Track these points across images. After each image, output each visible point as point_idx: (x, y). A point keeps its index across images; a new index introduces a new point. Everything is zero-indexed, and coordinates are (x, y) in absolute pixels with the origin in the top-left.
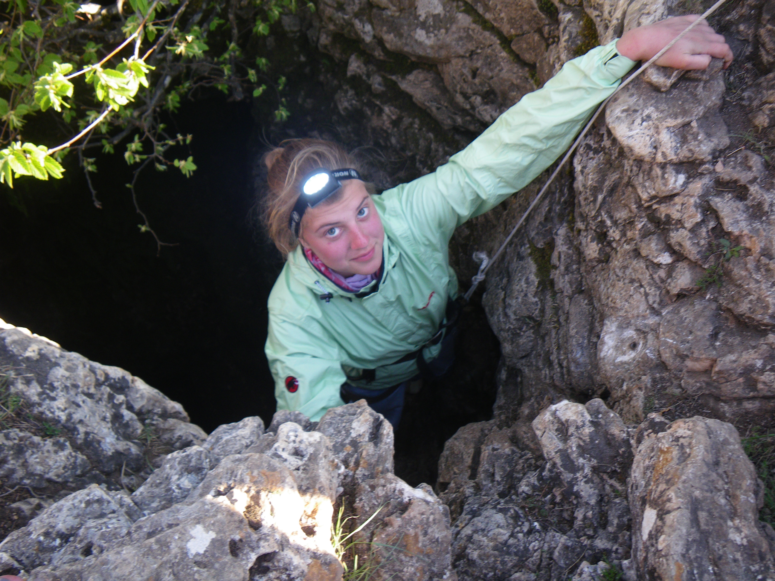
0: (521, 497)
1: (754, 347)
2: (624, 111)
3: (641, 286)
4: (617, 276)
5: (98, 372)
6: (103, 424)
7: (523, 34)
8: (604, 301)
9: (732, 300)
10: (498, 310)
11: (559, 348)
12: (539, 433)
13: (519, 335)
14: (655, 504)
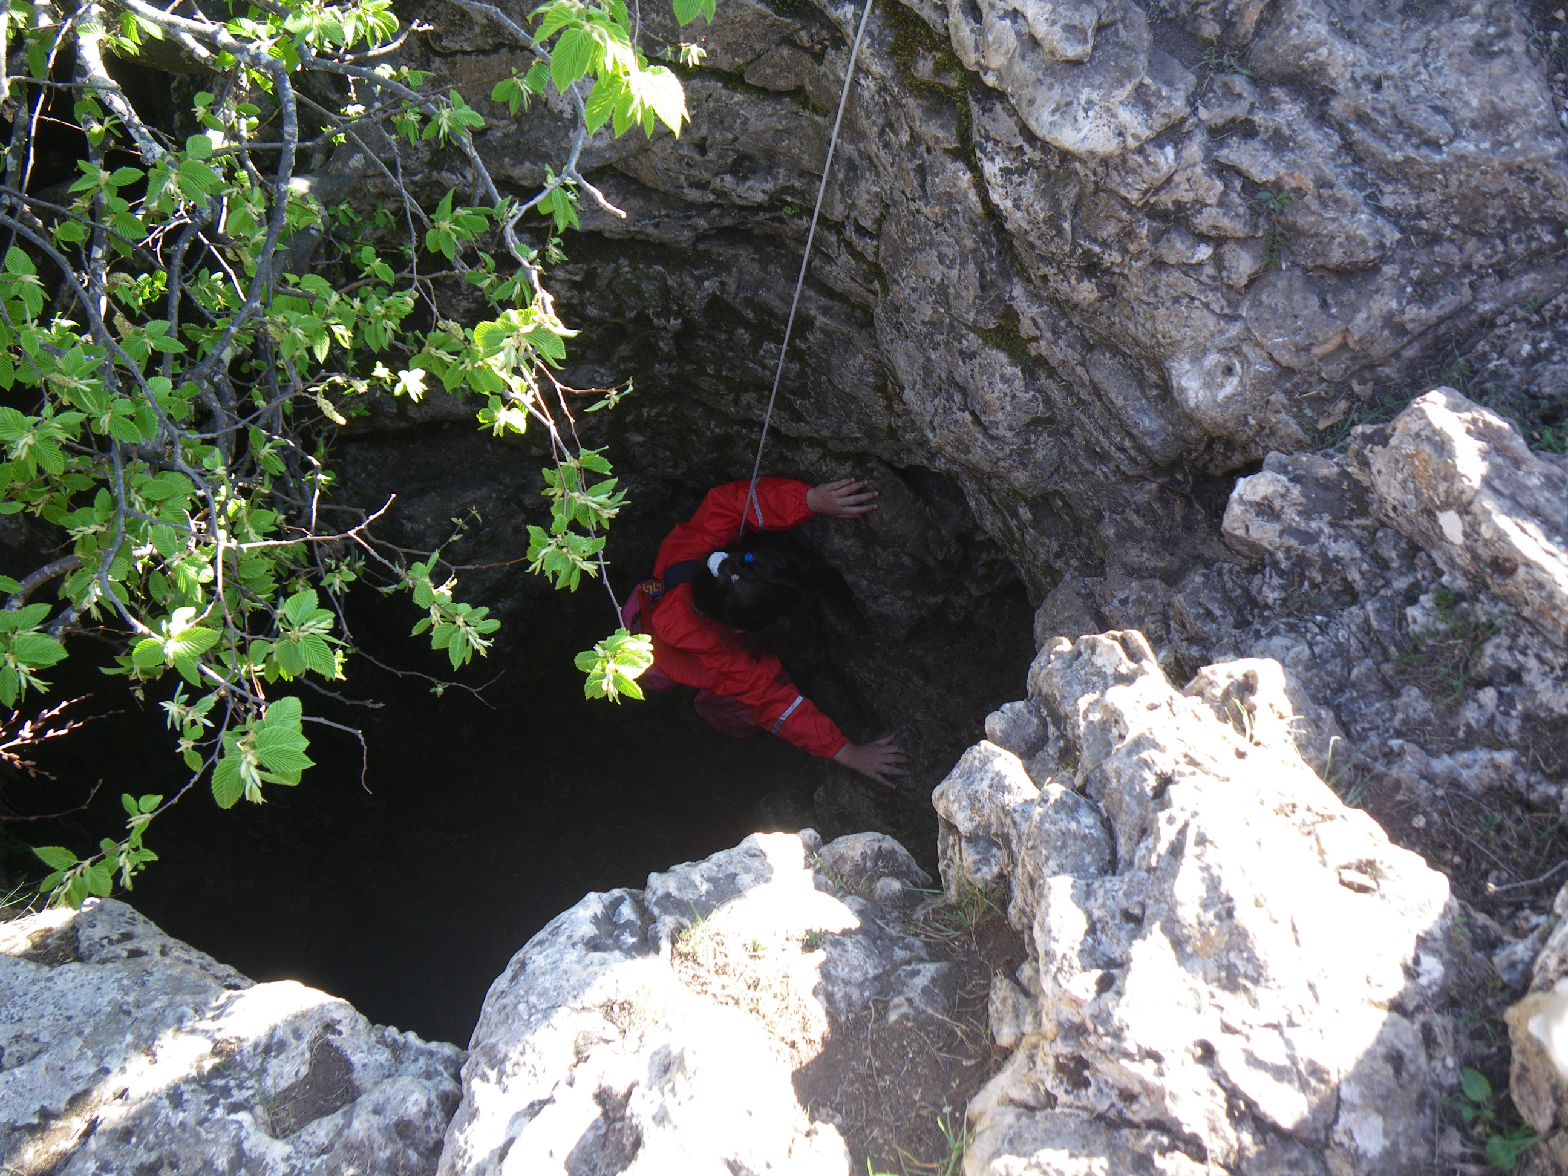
1: (1377, 291)
2: (1054, 112)
3: (1193, 299)
4: (1148, 304)
7: (759, 57)
8: (1147, 342)
9: (1316, 254)
10: (976, 440)
11: (1105, 431)
12: (1240, 532)
13: (1030, 451)
14: (1445, 506)
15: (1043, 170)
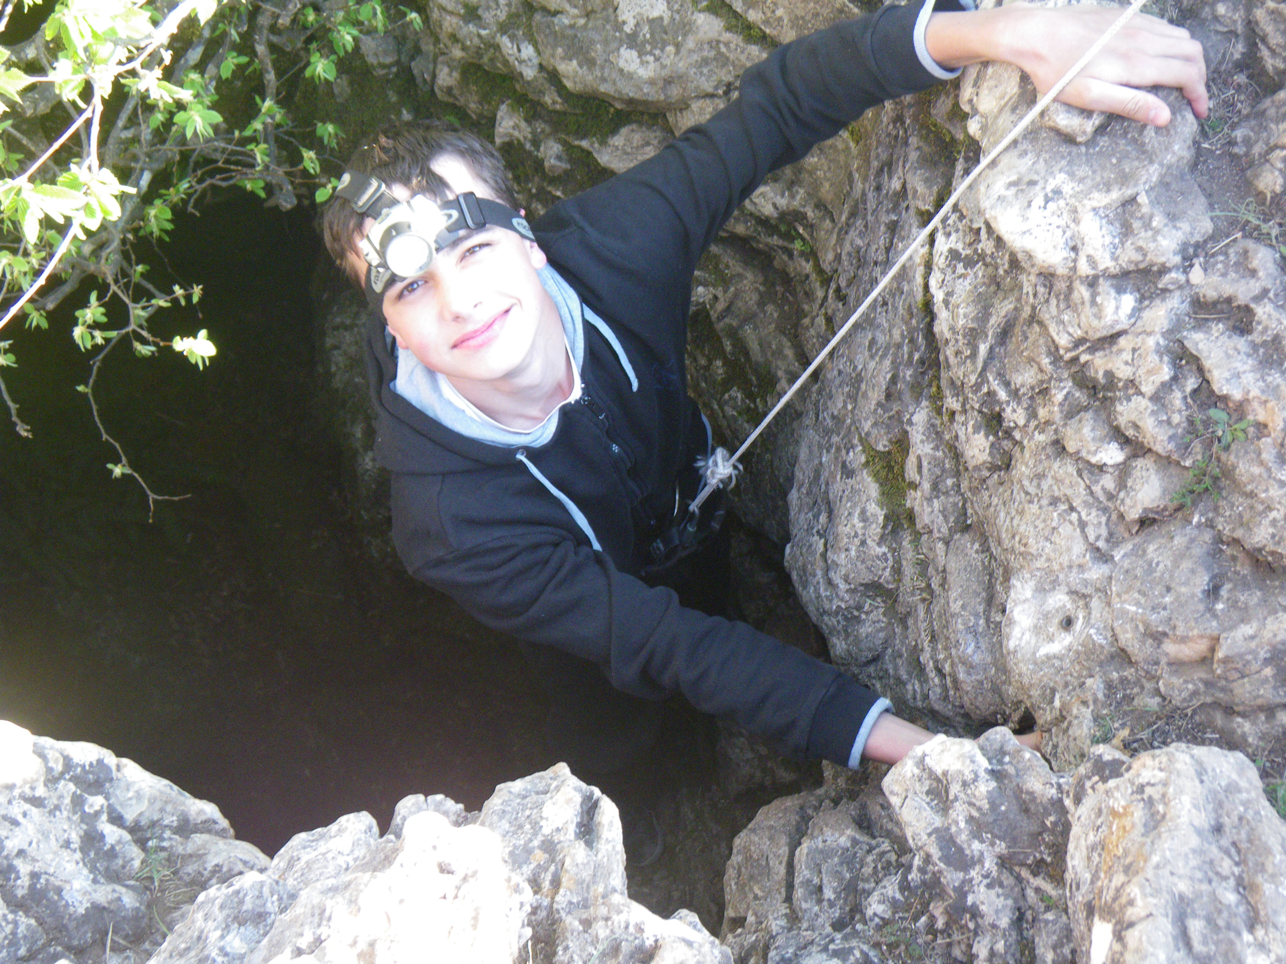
0: (872, 924)
2: (1010, 185)
3: (1072, 509)
4: (1027, 493)
5: (51, 755)
6: (65, 854)
8: (1007, 544)
9: (1240, 521)
10: (815, 576)
11: (934, 639)
12: (895, 800)
13: (857, 620)
14: (1108, 913)
15: (990, 270)
